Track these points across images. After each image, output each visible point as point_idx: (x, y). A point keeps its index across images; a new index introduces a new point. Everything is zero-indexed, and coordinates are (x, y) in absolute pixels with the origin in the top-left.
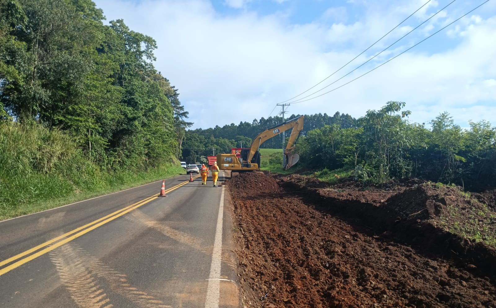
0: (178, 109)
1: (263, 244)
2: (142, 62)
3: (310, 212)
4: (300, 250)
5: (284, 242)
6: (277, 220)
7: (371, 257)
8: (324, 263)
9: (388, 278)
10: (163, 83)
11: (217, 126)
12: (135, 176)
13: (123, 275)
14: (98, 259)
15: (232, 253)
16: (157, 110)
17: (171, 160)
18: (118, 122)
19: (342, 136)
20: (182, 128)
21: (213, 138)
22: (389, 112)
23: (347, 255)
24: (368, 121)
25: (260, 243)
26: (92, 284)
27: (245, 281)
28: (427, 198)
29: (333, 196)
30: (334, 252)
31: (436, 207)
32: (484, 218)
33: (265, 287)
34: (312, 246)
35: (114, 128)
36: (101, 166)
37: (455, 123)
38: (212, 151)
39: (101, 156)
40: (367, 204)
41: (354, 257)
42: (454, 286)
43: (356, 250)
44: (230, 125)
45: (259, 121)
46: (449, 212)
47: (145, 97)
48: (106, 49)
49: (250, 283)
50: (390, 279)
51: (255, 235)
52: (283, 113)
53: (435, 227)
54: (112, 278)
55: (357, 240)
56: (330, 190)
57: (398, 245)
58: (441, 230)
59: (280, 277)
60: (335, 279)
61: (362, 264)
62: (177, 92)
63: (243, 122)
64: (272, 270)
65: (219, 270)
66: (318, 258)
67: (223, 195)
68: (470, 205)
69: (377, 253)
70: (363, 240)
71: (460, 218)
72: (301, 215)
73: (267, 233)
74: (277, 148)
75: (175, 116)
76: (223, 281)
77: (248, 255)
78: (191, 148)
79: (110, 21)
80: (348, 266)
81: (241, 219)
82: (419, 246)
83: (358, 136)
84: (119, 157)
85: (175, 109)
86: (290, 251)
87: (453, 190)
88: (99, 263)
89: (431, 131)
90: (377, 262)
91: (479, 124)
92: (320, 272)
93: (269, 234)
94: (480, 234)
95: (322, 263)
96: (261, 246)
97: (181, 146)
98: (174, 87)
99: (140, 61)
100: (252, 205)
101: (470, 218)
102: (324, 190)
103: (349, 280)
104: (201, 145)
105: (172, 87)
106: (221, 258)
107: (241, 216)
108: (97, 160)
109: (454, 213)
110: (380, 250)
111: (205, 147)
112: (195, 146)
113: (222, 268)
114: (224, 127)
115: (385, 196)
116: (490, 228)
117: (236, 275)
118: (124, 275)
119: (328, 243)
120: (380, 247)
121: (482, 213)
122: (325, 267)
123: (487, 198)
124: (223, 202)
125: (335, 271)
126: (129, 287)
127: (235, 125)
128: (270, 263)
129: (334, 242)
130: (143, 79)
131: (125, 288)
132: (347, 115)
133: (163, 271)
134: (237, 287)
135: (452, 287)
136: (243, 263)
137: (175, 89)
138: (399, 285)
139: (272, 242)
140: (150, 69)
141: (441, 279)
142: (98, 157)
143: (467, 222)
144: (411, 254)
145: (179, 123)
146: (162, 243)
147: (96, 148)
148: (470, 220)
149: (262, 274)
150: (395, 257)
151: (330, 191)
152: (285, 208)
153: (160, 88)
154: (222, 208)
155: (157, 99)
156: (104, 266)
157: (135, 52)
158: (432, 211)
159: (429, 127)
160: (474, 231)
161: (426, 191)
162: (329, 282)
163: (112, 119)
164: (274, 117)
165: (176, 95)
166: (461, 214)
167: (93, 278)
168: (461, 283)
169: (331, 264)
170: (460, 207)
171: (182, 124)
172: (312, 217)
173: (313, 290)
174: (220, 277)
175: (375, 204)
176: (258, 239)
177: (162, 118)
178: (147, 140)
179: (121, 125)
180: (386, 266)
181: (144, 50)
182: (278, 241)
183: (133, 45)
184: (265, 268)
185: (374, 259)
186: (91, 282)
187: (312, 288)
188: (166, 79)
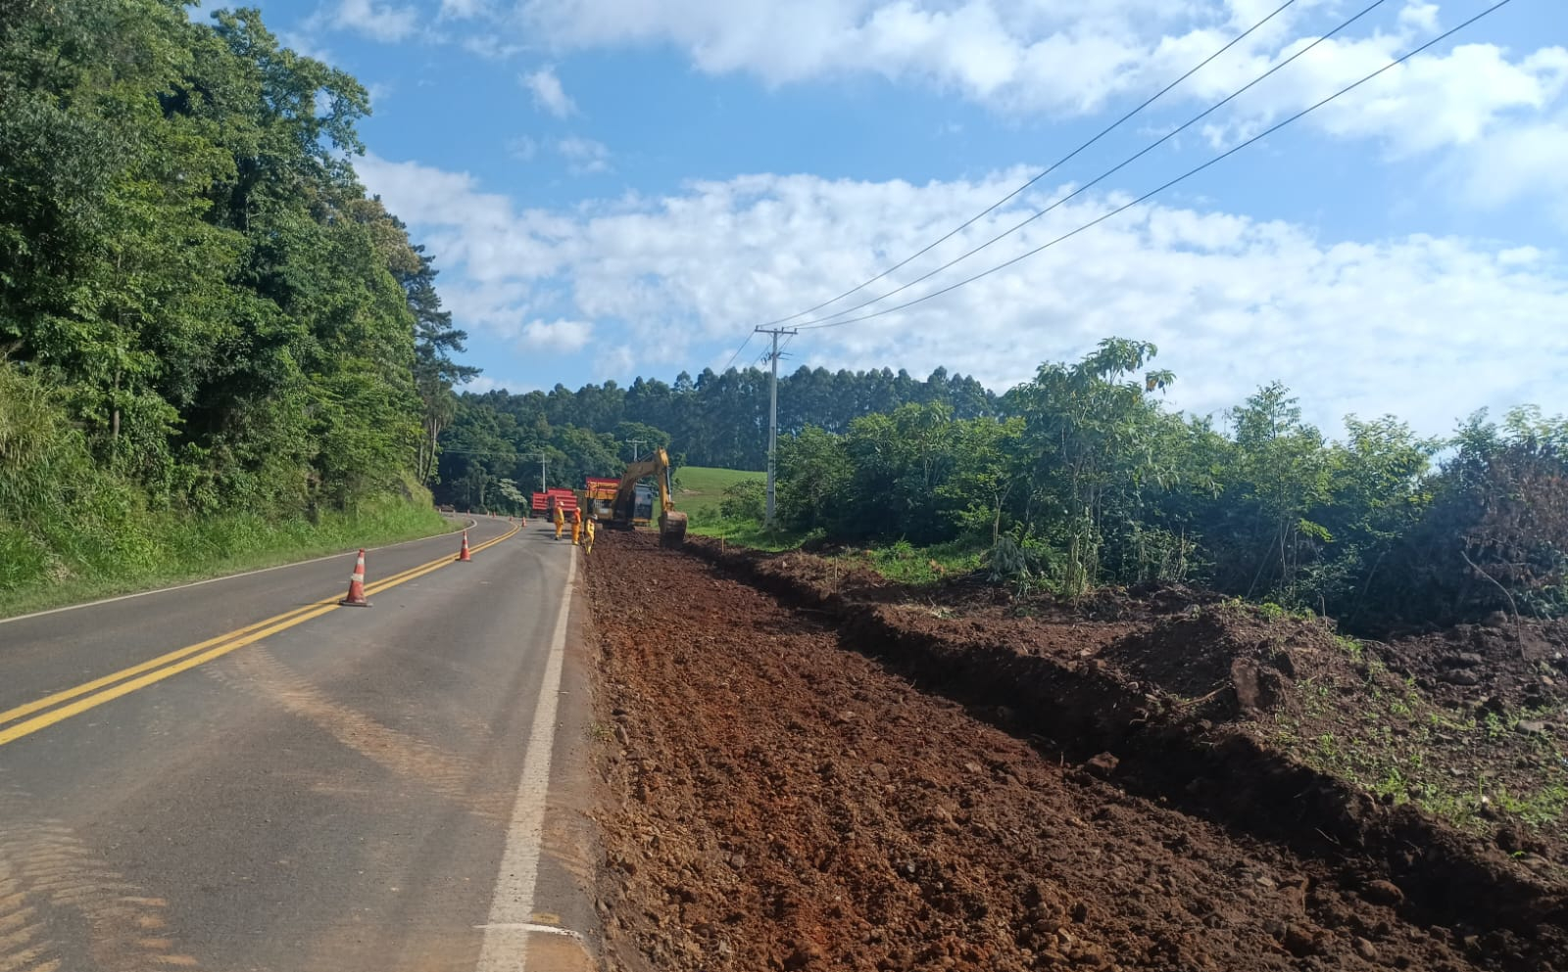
0: (432, 321)
1: (695, 786)
2: (317, 154)
3: (849, 680)
4: (817, 811)
5: (766, 778)
6: (742, 701)
7: (1057, 842)
8: (899, 861)
9: (1117, 922)
10: (385, 232)
11: (558, 387)
12: (271, 531)
13: (152, 902)
14: (69, 830)
15: (583, 823)
16: (359, 319)
17: (398, 488)
18: (221, 348)
19: (957, 440)
20: (442, 383)
21: (543, 423)
22: (1108, 371)
23: (977, 832)
24: (1041, 396)
25: (681, 782)
26: (22, 936)
27: (623, 926)
28: (1233, 650)
29: (925, 630)
30: (931, 819)
31: (1263, 681)
32: (1412, 725)
33: (695, 948)
34: (858, 798)
35: (205, 365)
36: (151, 493)
37: (1306, 419)
38: (540, 466)
39: (154, 457)
40: (1035, 660)
41: (998, 840)
42: (1335, 955)
43: (1003, 814)
44: (602, 387)
45: (695, 380)
46: (1300, 701)
47: (321, 270)
48: (196, 101)
49: (641, 935)
50: (1122, 924)
51: (666, 751)
52: (774, 356)
53: (1258, 748)
54: (105, 912)
55: (1005, 781)
56: (916, 608)
57: (1139, 804)
58: (1281, 760)
59: (749, 909)
60: (940, 921)
61: (1027, 865)
62: (432, 266)
63: (645, 381)
64: (723, 882)
65: (527, 886)
66: (879, 841)
67: (564, 611)
68: (1366, 679)
69: (1074, 828)
70: (1025, 780)
71: (1337, 720)
72: (823, 687)
73: (707, 747)
74: (749, 470)
75: (419, 342)
76: (542, 933)
77: (640, 828)
78: (471, 452)
79: (215, 9)
80: (981, 870)
81: (622, 695)
82: (1207, 810)
83: (1005, 443)
84: (217, 467)
85: (421, 319)
86: (786, 813)
87: (1311, 631)
88: (71, 849)
89: (1233, 439)
90: (1077, 861)
91: (1375, 428)
92: (887, 892)
93: (716, 750)
94: (1399, 777)
95: (892, 859)
96: (688, 791)
97: (435, 442)
98: (421, 248)
99: (309, 151)
100: (661, 648)
101: (1367, 723)
102: (897, 608)
103: (986, 924)
104: (504, 444)
105: (415, 249)
106: (540, 841)
107: (624, 683)
108: (138, 468)
109: (1316, 704)
110: (1082, 819)
111: (519, 451)
112: (485, 445)
113: (539, 882)
114: (582, 392)
115: (1086, 636)
116: (1432, 759)
117: (592, 906)
118: (160, 902)
119: (913, 787)
120: (1080, 806)
121: (1403, 709)
122: (903, 872)
123: (1411, 659)
124: (564, 632)
125: (938, 891)
126: (168, 952)
127: (618, 387)
128: (714, 858)
129: (931, 785)
130: (317, 213)
131: (149, 956)
132: (969, 379)
133: (316, 889)
134: (591, 959)
135: (1331, 960)
136: (620, 860)
137: (424, 254)
138: (1155, 947)
139: (723, 779)
140: (339, 182)
141: (1289, 928)
142: (141, 459)
143: (1358, 735)
144: (1183, 836)
145: (434, 367)
146: (327, 772)
147: (137, 429)
148: (1367, 730)
149: (687, 897)
150: (1132, 845)
151: (914, 613)
152: (770, 661)
153: (372, 245)
154: (561, 654)
155: (362, 281)
156: (85, 861)
157: (293, 121)
158: (1249, 694)
159: (1225, 430)
160: (1380, 766)
161: (1228, 628)
162: (918, 929)
163: (202, 338)
164: (745, 370)
165: (426, 274)
166: (1338, 707)
167: (30, 910)
168: (1357, 946)
169: (925, 863)
170: (1336, 684)
171: (443, 370)
172: (856, 697)
173: (864, 961)
174: (530, 918)
175: (1061, 662)
176: (676, 766)
177: (377, 346)
178: (317, 416)
179: (228, 357)
180: (1107, 875)
181: (324, 116)
182: (745, 777)
183: (290, 98)
184: (697, 869)
185: (1064, 853)
186: (18, 928)
187: (860, 954)
188: (395, 219)
